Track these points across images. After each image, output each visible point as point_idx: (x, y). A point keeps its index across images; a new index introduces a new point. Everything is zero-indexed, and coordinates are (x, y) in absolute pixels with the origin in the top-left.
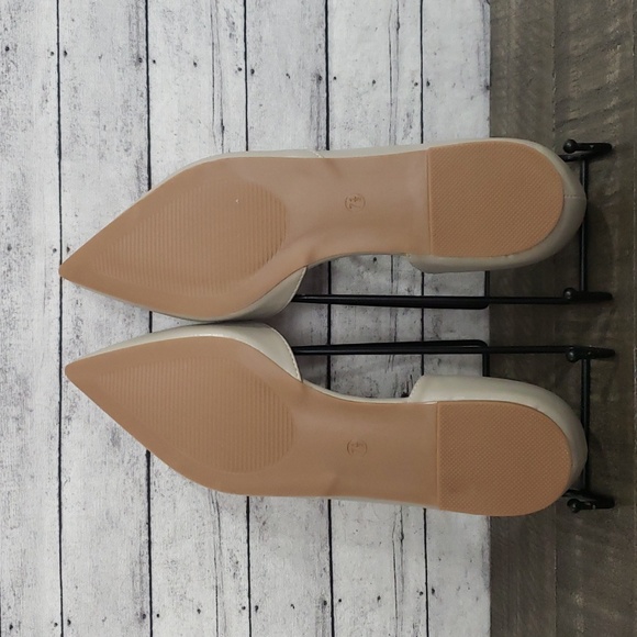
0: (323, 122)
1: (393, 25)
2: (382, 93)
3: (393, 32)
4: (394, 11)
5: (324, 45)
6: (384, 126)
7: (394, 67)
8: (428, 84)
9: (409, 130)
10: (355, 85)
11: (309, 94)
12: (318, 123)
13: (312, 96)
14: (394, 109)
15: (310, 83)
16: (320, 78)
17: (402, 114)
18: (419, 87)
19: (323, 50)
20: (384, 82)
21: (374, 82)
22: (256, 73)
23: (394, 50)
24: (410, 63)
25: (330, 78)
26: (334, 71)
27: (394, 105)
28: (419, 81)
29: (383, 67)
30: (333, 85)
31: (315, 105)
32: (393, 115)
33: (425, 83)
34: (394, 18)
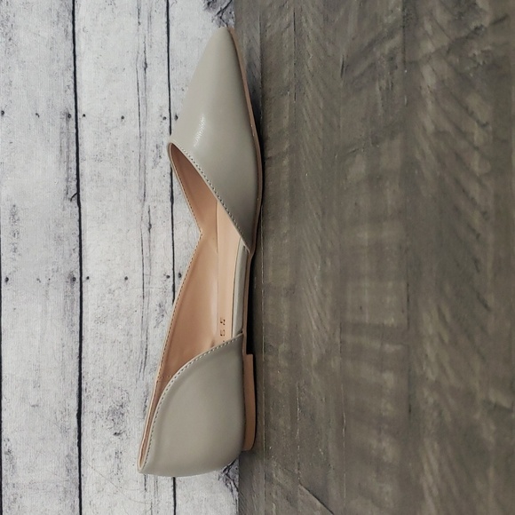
0: (73, 156)
1: (140, 65)
2: (131, 127)
3: (141, 71)
4: (142, 53)
5: (72, 86)
6: (134, 157)
7: (142, 104)
8: (177, 117)
9: (158, 160)
10: (104, 120)
11: (58, 131)
12: (68, 157)
13: (62, 133)
14: (143, 142)
15: (59, 121)
16: (69, 116)
17: (151, 146)
18: (168, 121)
19: (72, 91)
20: (132, 118)
21: (123, 118)
22: (6, 114)
23: (142, 88)
24: (158, 99)
25: (80, 115)
26: (83, 108)
27: (143, 138)
28: (167, 115)
29: (131, 103)
30: (82, 122)
31: (65, 140)
32: (143, 147)
33: (173, 117)
34: (141, 58)
